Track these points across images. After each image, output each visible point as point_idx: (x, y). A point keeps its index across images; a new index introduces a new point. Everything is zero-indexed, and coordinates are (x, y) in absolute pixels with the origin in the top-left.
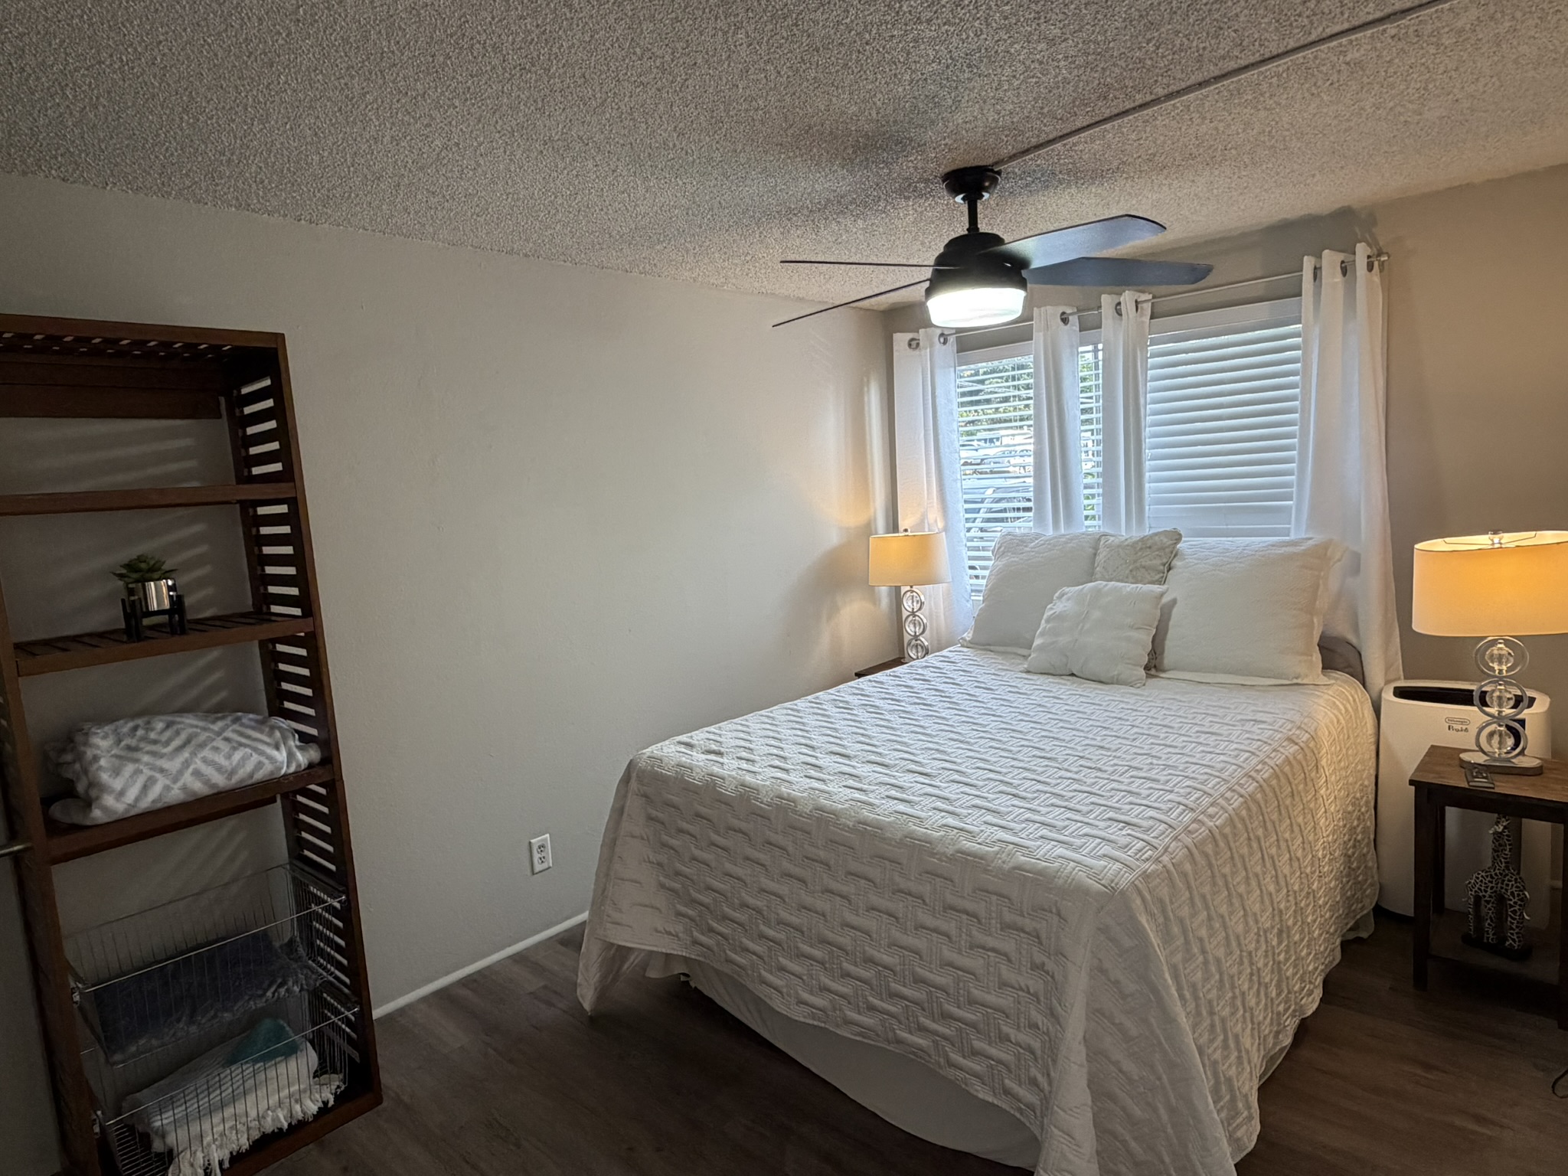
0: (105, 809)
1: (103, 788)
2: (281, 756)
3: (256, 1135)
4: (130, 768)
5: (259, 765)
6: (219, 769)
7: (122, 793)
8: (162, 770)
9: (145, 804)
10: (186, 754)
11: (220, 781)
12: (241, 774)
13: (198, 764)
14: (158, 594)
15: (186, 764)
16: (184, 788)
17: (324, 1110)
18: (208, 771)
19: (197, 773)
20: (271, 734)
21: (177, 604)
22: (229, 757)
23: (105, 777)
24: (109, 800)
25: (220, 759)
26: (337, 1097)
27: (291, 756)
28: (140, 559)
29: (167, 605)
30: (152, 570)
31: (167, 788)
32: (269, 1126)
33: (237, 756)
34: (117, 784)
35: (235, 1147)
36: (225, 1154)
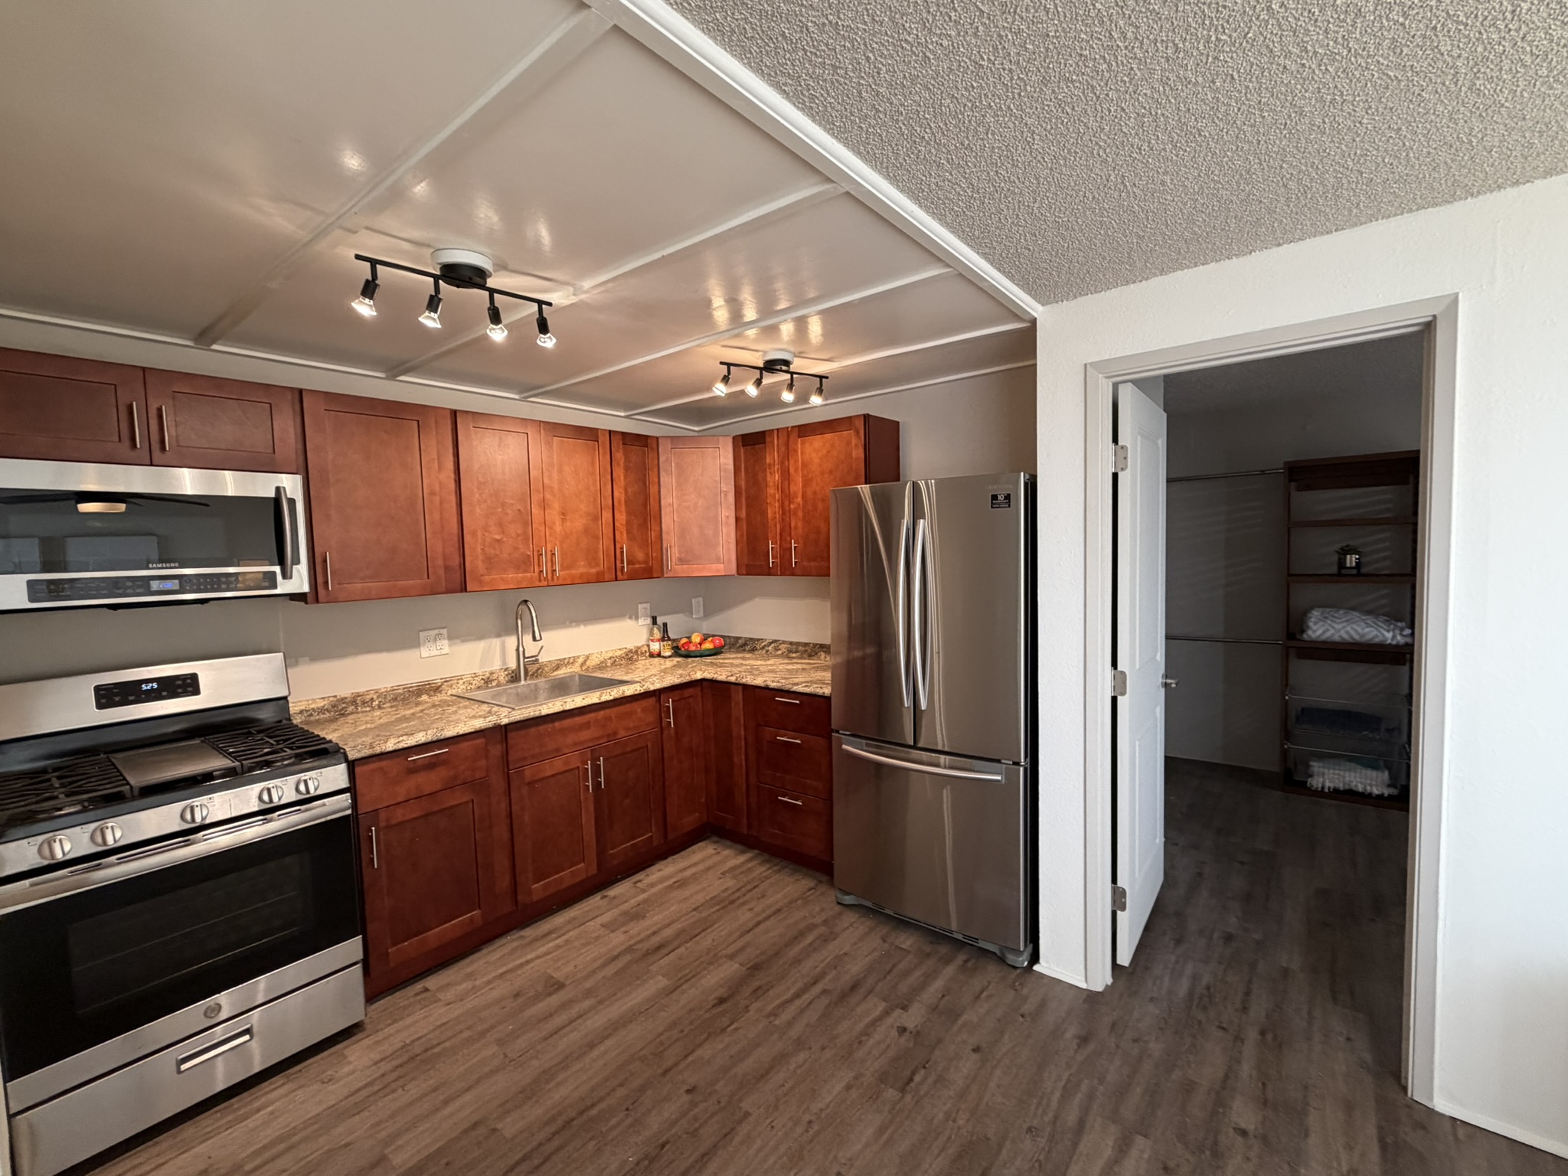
0: (1309, 636)
1: (1308, 627)
2: (1389, 635)
3: (1347, 787)
4: (1321, 623)
5: (1376, 636)
6: (1358, 633)
7: (1315, 631)
8: (1333, 627)
9: (1323, 638)
10: (1345, 624)
11: (1356, 637)
12: (1368, 637)
13: (1348, 628)
14: (1351, 560)
15: (1344, 627)
16: (1340, 636)
17: (1380, 797)
18: (1352, 632)
19: (1347, 632)
20: (1388, 626)
21: (1358, 564)
22: (1363, 629)
23: (1311, 624)
24: (1310, 632)
25: (1360, 630)
26: (1389, 795)
27: (1394, 637)
28: (1348, 546)
29: (1354, 564)
30: (1350, 550)
31: (1333, 634)
32: (1353, 786)
33: (1367, 630)
34: (1315, 628)
35: (1337, 786)
36: (1332, 786)
